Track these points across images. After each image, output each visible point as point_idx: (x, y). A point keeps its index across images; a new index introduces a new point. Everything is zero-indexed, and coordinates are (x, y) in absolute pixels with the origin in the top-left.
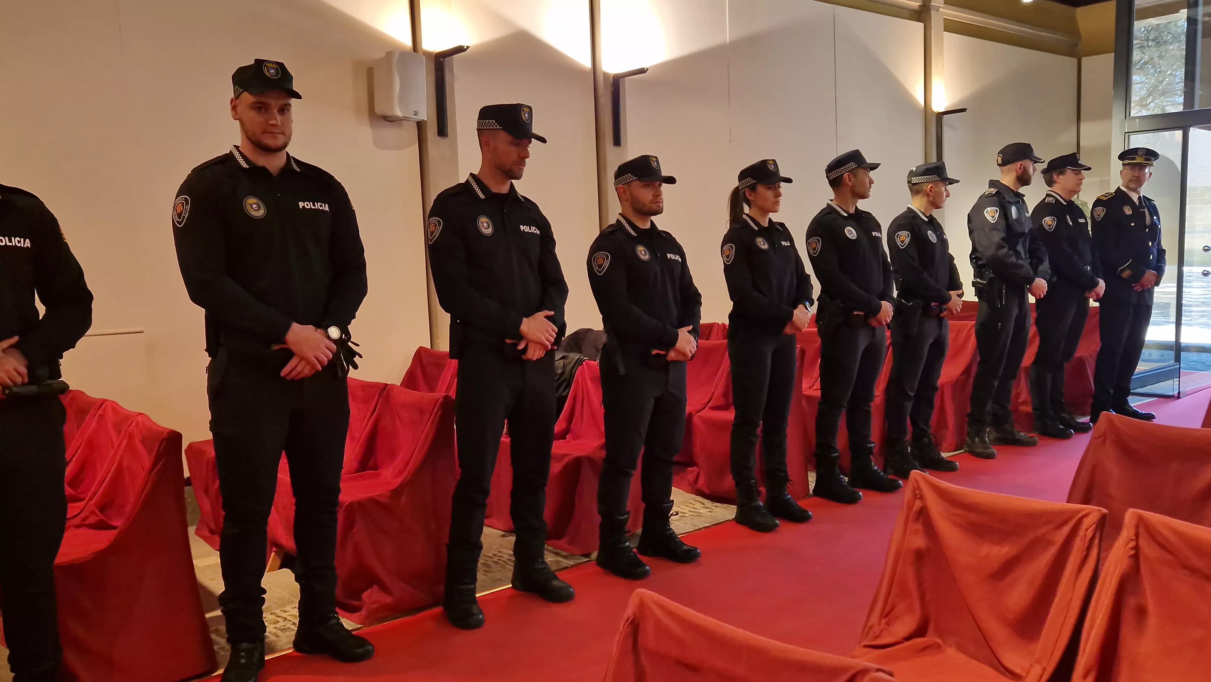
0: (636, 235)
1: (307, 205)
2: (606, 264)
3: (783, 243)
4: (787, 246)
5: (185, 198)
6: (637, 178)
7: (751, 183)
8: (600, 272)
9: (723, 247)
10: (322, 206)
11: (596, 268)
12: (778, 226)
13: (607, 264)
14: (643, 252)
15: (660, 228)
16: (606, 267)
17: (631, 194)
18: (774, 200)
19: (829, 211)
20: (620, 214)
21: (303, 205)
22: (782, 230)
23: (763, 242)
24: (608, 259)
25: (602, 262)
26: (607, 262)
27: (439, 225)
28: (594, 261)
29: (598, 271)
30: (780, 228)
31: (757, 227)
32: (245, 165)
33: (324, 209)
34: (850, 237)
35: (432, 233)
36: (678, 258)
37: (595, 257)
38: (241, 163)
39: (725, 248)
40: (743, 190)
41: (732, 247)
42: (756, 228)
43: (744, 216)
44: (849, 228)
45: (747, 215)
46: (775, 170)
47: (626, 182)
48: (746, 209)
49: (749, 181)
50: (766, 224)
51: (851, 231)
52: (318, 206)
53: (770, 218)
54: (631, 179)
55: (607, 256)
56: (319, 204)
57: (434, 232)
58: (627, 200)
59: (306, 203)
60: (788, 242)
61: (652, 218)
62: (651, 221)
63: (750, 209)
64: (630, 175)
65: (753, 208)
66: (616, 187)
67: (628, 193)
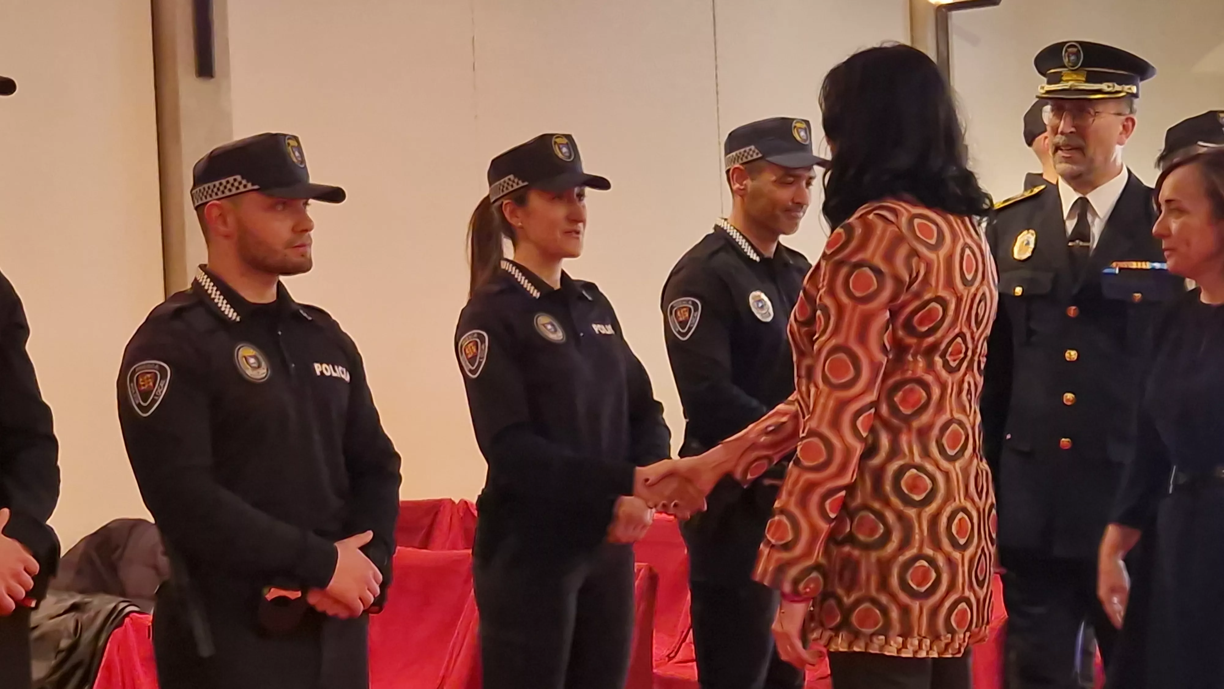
0: (238, 320)
2: (159, 391)
3: (596, 328)
4: (606, 335)
6: (256, 187)
7: (516, 187)
8: (145, 409)
9: (459, 340)
11: (135, 401)
12: (582, 290)
13: (162, 389)
14: (253, 360)
15: (301, 299)
16: (159, 396)
17: (239, 222)
20: (202, 267)
22: (591, 299)
23: (552, 325)
24: (164, 376)
25: (151, 384)
26: (162, 385)
29: (139, 405)
30: (586, 295)
31: (539, 292)
34: (759, 316)
36: (340, 372)
37: (134, 372)
39: (465, 339)
40: (498, 204)
41: (481, 337)
42: (536, 294)
43: (503, 264)
44: (756, 293)
45: (511, 261)
46: (570, 157)
47: (227, 193)
48: (508, 249)
49: (511, 182)
50: (555, 283)
51: (760, 300)
53: (563, 271)
54: (242, 189)
55: (162, 370)
58: (227, 236)
60: (610, 325)
61: (282, 279)
62: (280, 285)
63: (517, 251)
64: (239, 178)
65: (523, 245)
66: (200, 202)
67: (230, 219)
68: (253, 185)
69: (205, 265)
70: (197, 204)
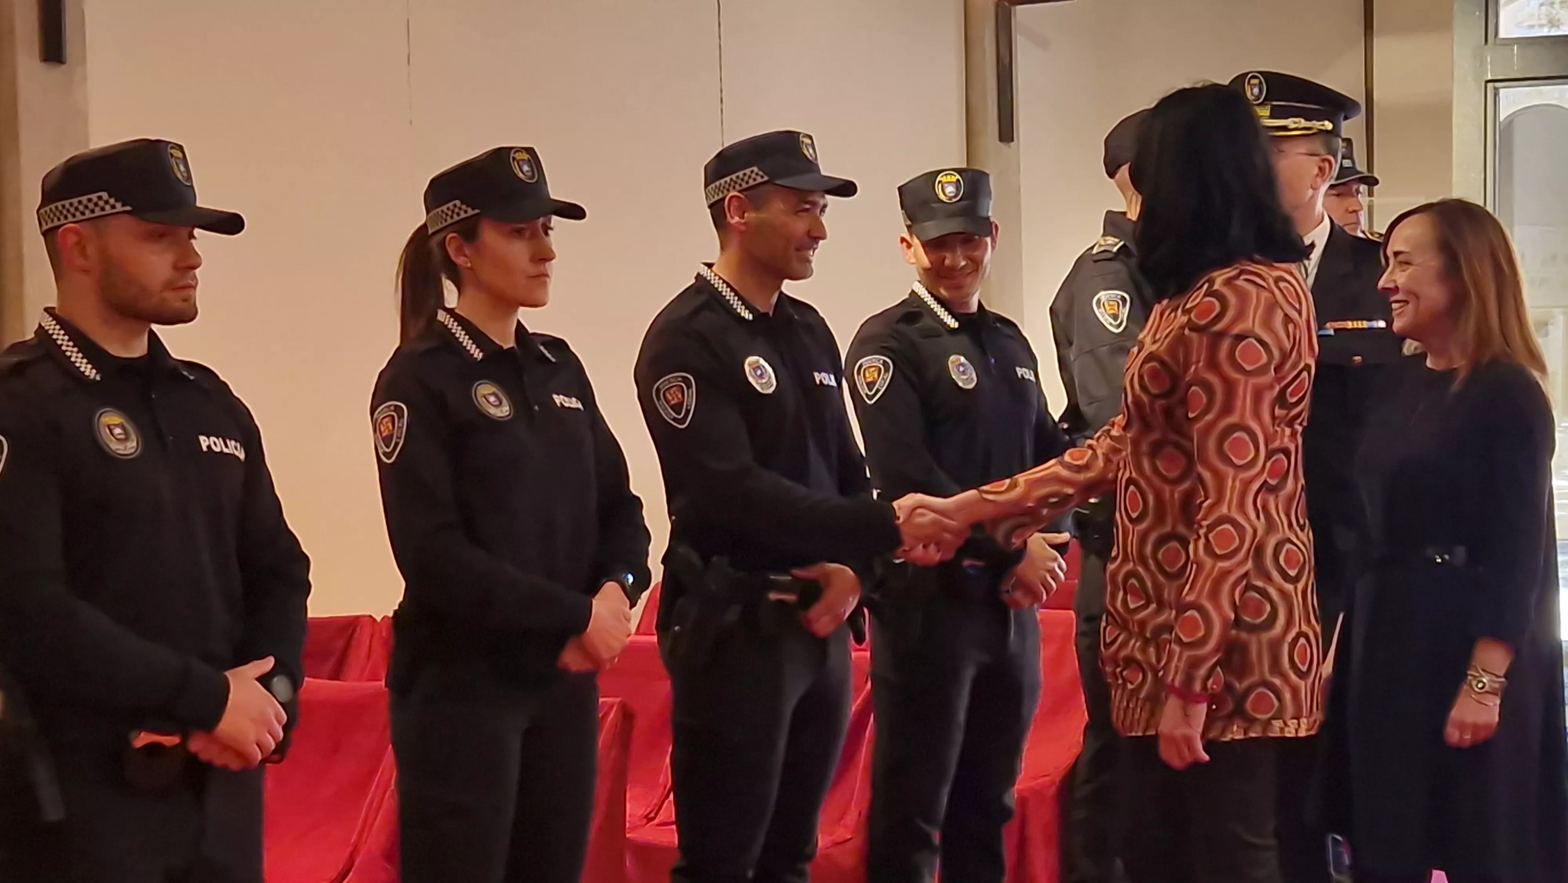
0: (98, 378)
3: (561, 400)
4: (570, 408)
7: (463, 215)
9: (376, 410)
12: (542, 348)
14: (118, 431)
15: (180, 353)
17: (103, 252)
18: (532, 270)
20: (50, 310)
22: (553, 360)
23: (497, 397)
30: (549, 356)
31: (480, 350)
36: (233, 447)
39: (381, 410)
40: (439, 237)
41: (399, 410)
42: (478, 355)
43: (442, 316)
45: (451, 312)
46: (533, 177)
47: (87, 215)
48: (451, 296)
49: (457, 210)
50: (507, 341)
51: (758, 367)
53: (519, 322)
54: (106, 208)
58: (86, 271)
61: (155, 327)
62: (152, 335)
63: (461, 298)
64: (105, 195)
65: (470, 291)
66: (50, 225)
67: (91, 250)
68: (123, 205)
69: (53, 308)
70: (45, 227)
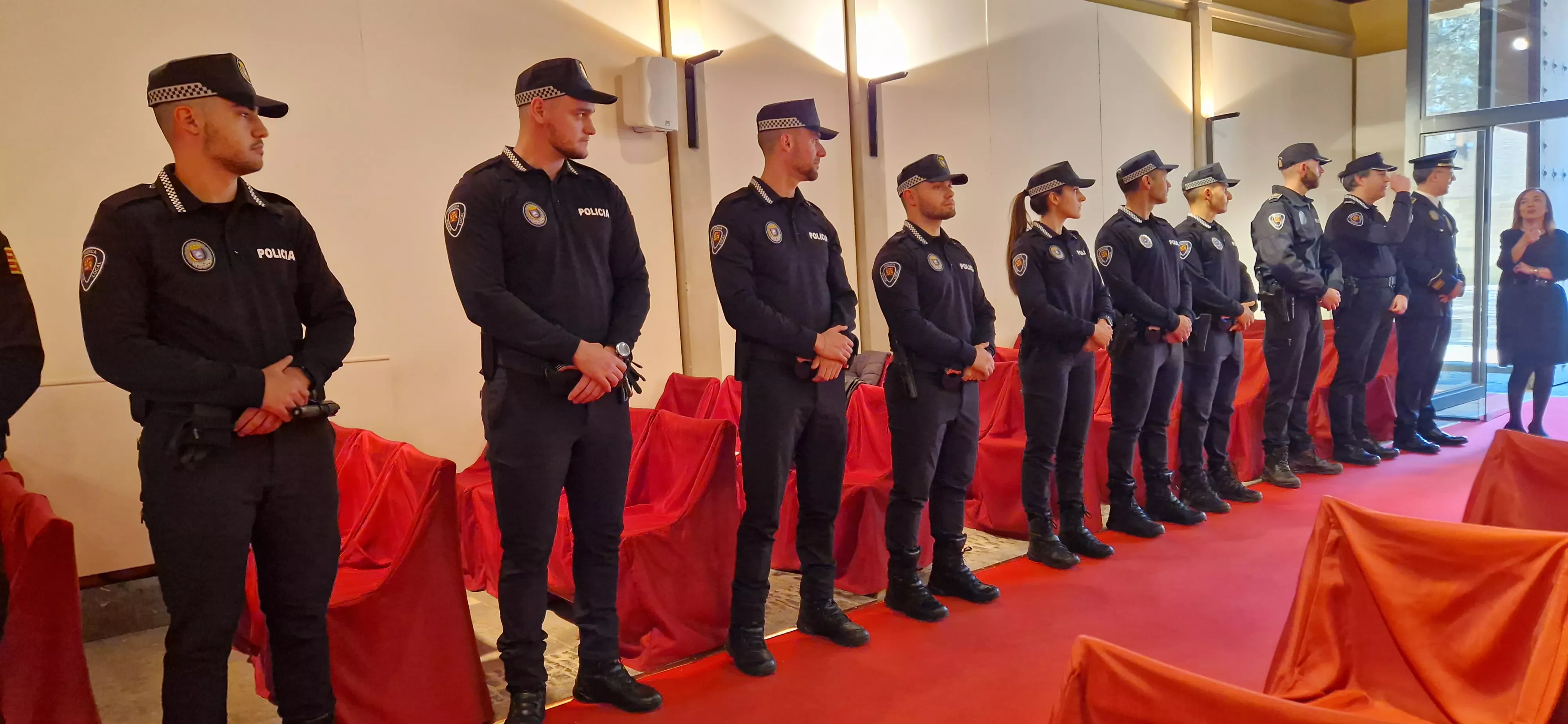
0: (927, 243)
1: (588, 211)
3: (1076, 251)
4: (1083, 255)
5: (459, 205)
6: (925, 180)
7: (1058, 185)
8: (890, 284)
10: (602, 212)
11: (885, 279)
12: (1072, 234)
13: (897, 275)
14: (935, 261)
15: (951, 235)
16: (896, 278)
17: (921, 199)
18: (1079, 204)
19: (1121, 216)
20: (906, 219)
21: (583, 212)
23: (1058, 251)
24: (897, 269)
25: (892, 272)
26: (896, 272)
27: (724, 234)
28: (882, 271)
29: (887, 282)
30: (1075, 237)
31: (1051, 235)
32: (522, 168)
33: (605, 215)
34: (1145, 246)
35: (716, 242)
36: (970, 268)
37: (883, 268)
38: (516, 166)
41: (1024, 257)
43: (1035, 224)
44: (1144, 235)
45: (1038, 222)
47: (912, 185)
49: (1055, 183)
50: (1059, 231)
51: (1145, 238)
52: (598, 212)
53: (1063, 225)
54: (919, 181)
55: (896, 265)
56: (600, 209)
57: (718, 241)
58: (914, 205)
59: (586, 209)
60: (1084, 251)
62: (940, 227)
63: (1043, 218)
64: (919, 176)
67: (915, 197)
70: (900, 193)
